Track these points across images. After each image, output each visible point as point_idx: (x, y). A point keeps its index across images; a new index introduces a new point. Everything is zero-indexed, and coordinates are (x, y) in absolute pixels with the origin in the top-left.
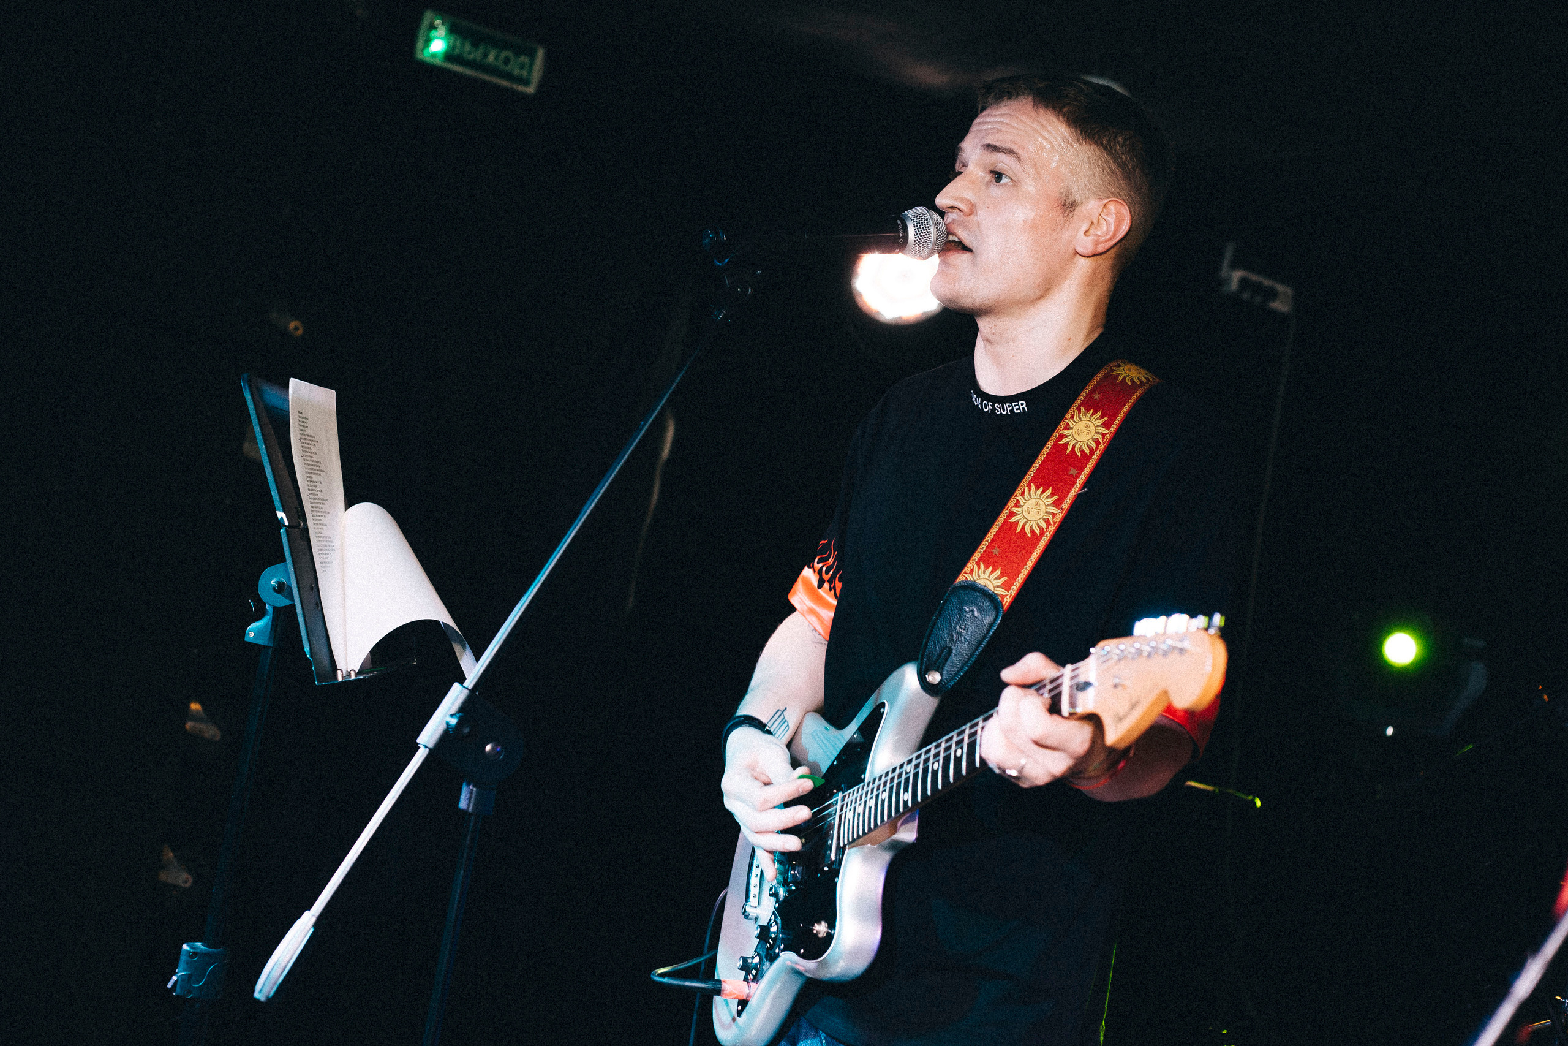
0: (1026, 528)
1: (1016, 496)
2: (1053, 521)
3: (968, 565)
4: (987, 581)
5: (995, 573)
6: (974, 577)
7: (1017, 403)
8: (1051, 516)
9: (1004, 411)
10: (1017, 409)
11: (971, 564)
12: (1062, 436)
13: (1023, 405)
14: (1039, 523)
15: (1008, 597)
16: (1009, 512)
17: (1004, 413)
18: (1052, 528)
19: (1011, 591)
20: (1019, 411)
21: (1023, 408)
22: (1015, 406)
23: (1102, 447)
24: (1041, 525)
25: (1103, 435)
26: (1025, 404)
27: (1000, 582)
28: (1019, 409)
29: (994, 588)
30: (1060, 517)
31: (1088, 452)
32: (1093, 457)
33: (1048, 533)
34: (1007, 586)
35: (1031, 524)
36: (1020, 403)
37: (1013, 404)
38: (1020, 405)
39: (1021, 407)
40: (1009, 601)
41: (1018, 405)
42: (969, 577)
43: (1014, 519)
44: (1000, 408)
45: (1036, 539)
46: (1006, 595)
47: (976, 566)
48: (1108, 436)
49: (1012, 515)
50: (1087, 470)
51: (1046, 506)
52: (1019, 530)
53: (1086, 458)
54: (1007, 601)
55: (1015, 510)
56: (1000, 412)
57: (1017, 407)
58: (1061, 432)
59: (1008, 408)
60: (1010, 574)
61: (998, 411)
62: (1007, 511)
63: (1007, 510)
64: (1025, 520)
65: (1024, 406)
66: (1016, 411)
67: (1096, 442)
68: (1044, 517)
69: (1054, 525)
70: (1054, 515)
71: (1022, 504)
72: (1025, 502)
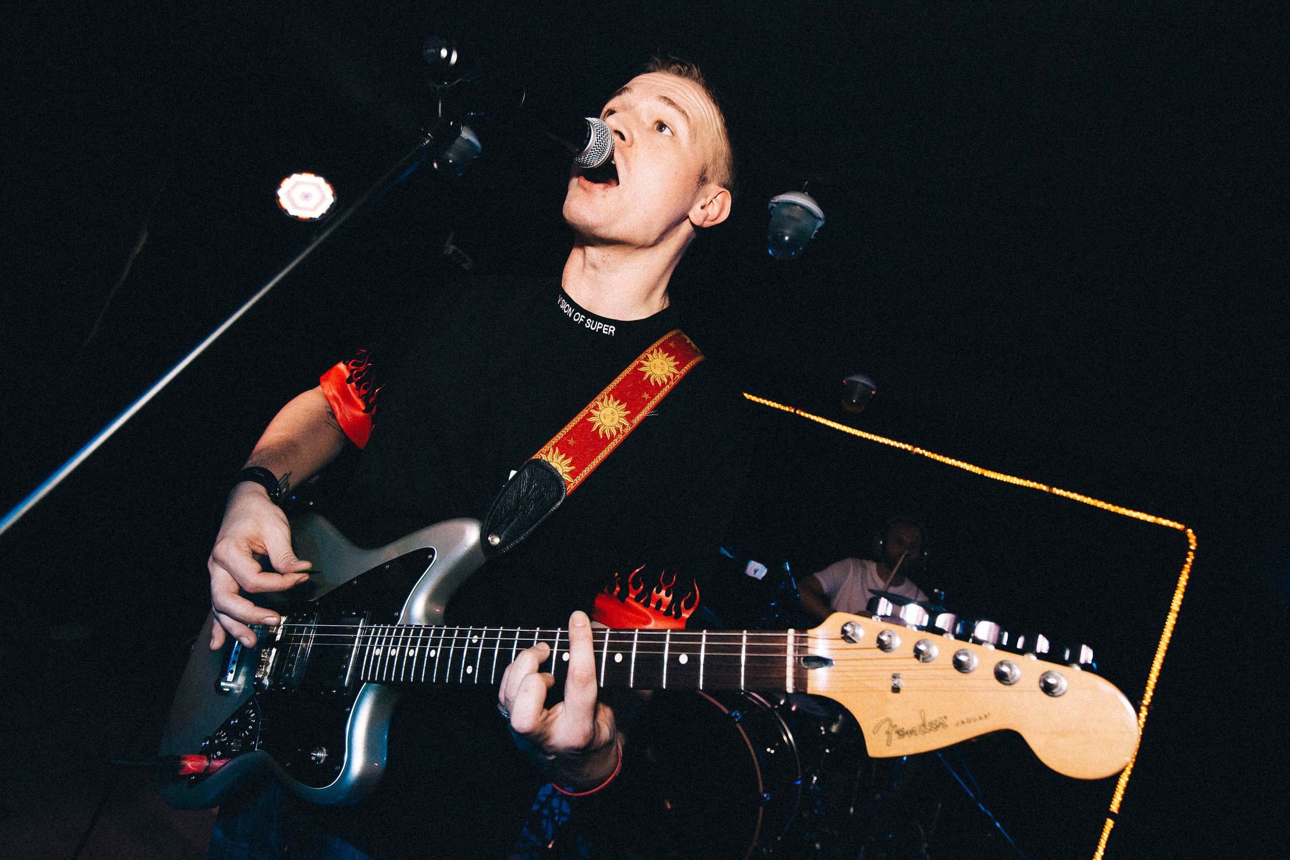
0: (600, 430)
1: (597, 400)
2: (623, 432)
3: (546, 446)
4: (559, 466)
5: (566, 461)
6: (549, 459)
7: (608, 326)
8: (622, 426)
9: (593, 327)
10: (605, 331)
11: (548, 447)
12: (641, 365)
13: (612, 329)
14: (611, 429)
15: (572, 484)
16: (589, 411)
17: (593, 329)
18: (621, 437)
19: (576, 480)
20: (607, 333)
21: (611, 333)
22: (606, 327)
23: (672, 383)
24: (612, 431)
25: (674, 375)
26: (614, 329)
27: (569, 469)
28: (608, 331)
29: (563, 473)
30: (628, 430)
31: (660, 384)
32: (664, 389)
33: (616, 440)
34: (573, 474)
35: (605, 428)
36: (611, 327)
37: (605, 325)
38: (610, 328)
39: (610, 330)
40: (572, 488)
41: (608, 328)
42: (544, 457)
43: (591, 419)
44: (591, 324)
45: (606, 441)
46: (570, 483)
47: (552, 449)
48: (678, 376)
49: (590, 415)
50: (658, 398)
51: (619, 417)
52: (594, 429)
53: (658, 388)
54: (571, 487)
55: (593, 411)
56: (589, 327)
57: (607, 329)
58: (642, 362)
59: (599, 326)
60: (578, 465)
61: (588, 325)
62: (587, 411)
63: (587, 409)
64: (601, 423)
65: (613, 331)
66: (604, 332)
67: (667, 378)
68: (616, 426)
69: (623, 435)
70: (624, 426)
71: (600, 408)
72: (603, 408)
